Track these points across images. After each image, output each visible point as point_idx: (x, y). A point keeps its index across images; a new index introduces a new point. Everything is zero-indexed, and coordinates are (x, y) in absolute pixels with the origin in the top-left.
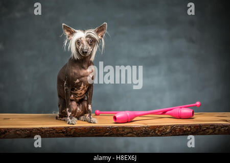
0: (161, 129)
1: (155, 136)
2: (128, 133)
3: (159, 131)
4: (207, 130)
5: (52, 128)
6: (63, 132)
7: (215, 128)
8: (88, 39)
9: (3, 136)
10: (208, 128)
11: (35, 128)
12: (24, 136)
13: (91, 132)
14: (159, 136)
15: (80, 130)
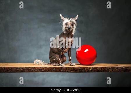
0: (87, 69)
1: (84, 72)
2: (71, 71)
3: (86, 70)
4: (109, 70)
5: (34, 67)
6: (40, 70)
7: (113, 69)
8: (71, 23)
9: (10, 71)
10: (110, 69)
11: (26, 68)
12: (20, 71)
13: (53, 69)
14: (86, 72)
15: (48, 68)
